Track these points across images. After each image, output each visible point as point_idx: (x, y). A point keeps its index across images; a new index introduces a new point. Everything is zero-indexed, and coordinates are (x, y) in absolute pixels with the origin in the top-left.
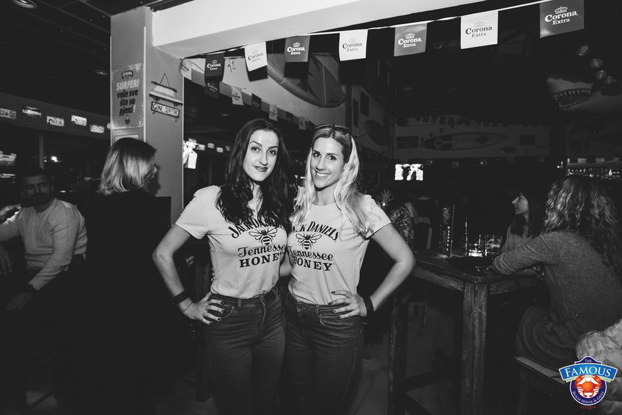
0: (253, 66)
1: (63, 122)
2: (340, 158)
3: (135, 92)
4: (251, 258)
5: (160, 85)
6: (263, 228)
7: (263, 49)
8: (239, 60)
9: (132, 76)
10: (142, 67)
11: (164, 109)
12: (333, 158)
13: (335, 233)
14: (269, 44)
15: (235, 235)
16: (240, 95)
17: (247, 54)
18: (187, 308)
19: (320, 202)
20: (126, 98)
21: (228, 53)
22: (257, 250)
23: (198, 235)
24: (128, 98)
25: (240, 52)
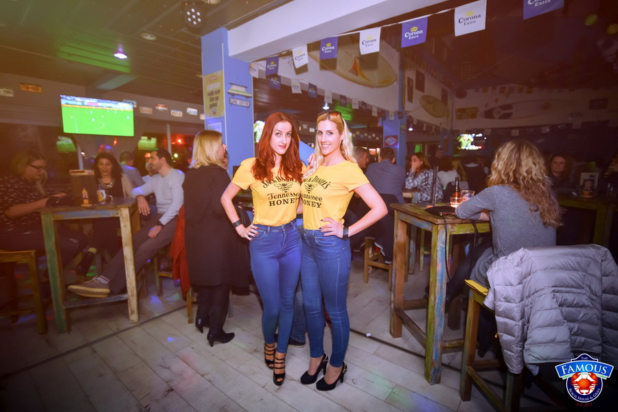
0: (298, 64)
1: (181, 113)
2: (336, 132)
3: (218, 92)
4: (276, 200)
5: (235, 84)
6: (283, 182)
7: (305, 50)
8: (288, 59)
9: (216, 80)
10: (222, 73)
11: (238, 102)
12: (331, 133)
13: (326, 184)
14: (309, 46)
15: (265, 186)
16: (299, 85)
17: (294, 56)
18: (241, 230)
19: (325, 164)
20: (213, 96)
21: (281, 55)
22: (279, 196)
23: (245, 188)
24: (214, 96)
25: (289, 53)
